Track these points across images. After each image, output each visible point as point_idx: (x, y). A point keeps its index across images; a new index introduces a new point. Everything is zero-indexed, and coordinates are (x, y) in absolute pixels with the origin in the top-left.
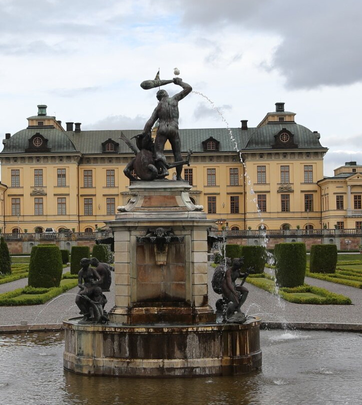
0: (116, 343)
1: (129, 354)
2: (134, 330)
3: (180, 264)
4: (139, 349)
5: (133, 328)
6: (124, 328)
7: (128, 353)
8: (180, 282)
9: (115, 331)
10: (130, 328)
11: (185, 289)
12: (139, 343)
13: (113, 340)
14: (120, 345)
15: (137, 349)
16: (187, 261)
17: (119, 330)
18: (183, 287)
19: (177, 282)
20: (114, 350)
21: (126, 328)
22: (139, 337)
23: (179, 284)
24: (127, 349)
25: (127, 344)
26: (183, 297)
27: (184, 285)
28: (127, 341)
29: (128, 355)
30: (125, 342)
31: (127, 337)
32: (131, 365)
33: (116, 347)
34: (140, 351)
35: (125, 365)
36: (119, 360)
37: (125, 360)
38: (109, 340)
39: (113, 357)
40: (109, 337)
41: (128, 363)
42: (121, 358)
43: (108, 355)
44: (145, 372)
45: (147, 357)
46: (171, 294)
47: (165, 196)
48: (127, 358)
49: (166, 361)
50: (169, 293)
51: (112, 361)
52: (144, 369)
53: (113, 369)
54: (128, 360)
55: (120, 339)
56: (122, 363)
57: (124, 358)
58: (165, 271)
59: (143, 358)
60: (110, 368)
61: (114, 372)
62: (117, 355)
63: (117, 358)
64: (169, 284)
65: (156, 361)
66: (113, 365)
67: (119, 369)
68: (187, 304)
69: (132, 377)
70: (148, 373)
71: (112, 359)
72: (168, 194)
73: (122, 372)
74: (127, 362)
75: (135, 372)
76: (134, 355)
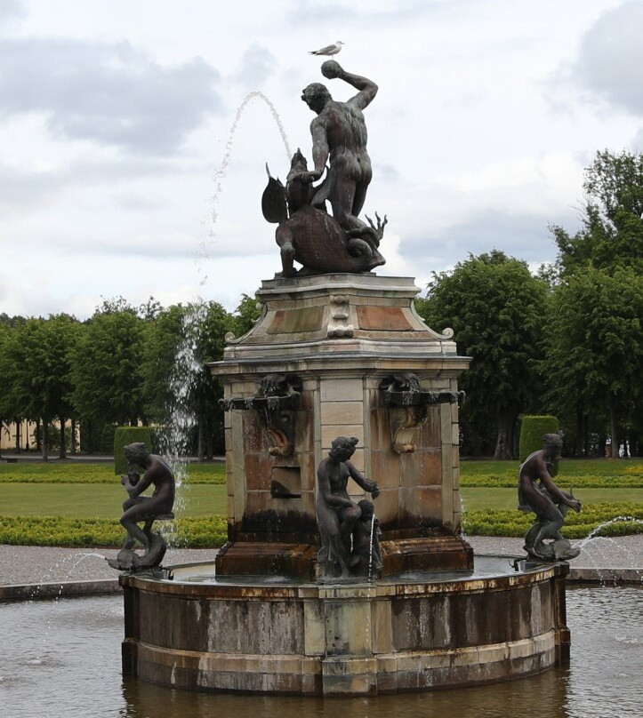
0: (423, 618)
1: (452, 639)
2: (464, 586)
3: (431, 449)
4: (469, 626)
5: (463, 582)
6: (446, 584)
7: (449, 636)
8: (431, 487)
9: (426, 593)
10: (458, 583)
11: (441, 500)
12: (470, 613)
13: (416, 613)
14: (432, 622)
15: (465, 626)
16: (444, 442)
17: (434, 590)
18: (437, 496)
19: (426, 487)
20: (419, 634)
21: (450, 583)
22: (469, 600)
23: (428, 489)
24: (447, 628)
25: (446, 618)
26: (437, 517)
27: (439, 491)
28: (446, 611)
29: (449, 640)
30: (442, 615)
31: (446, 603)
32: (458, 662)
33: (423, 627)
34: (471, 631)
35: (447, 663)
36: (432, 654)
37: (443, 653)
38: (407, 613)
39: (417, 648)
40: (408, 606)
41: (453, 657)
42: (434, 649)
43: (406, 646)
44: (482, 673)
45: (483, 641)
46: (416, 511)
47: (384, 308)
48: (447, 648)
49: (511, 645)
50: (411, 511)
51: (419, 657)
52: (482, 665)
53: (421, 675)
54: (450, 652)
55: (431, 609)
56: (440, 659)
57: (441, 649)
58: (404, 464)
59: (476, 645)
60: (413, 675)
61: (423, 681)
62: (425, 643)
63: (427, 650)
64: (410, 490)
65: (497, 647)
66: (419, 667)
67: (434, 672)
68: (444, 530)
69: (459, 686)
70: (488, 675)
71: (415, 654)
72: (387, 303)
73: (439, 679)
74: (451, 655)
75: (466, 675)
76: (459, 641)
